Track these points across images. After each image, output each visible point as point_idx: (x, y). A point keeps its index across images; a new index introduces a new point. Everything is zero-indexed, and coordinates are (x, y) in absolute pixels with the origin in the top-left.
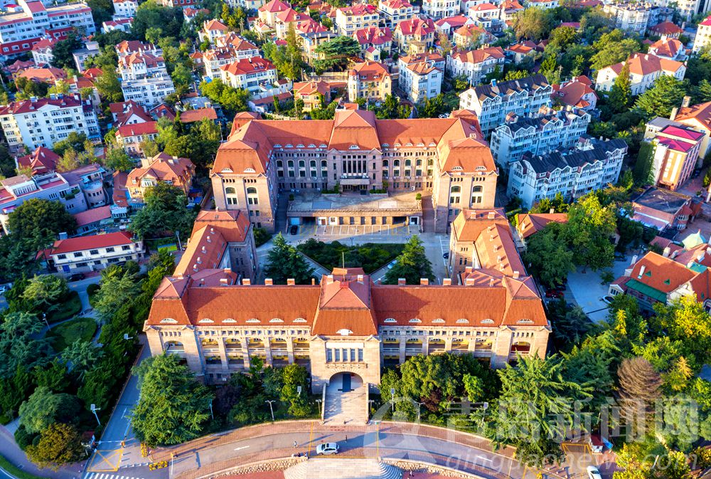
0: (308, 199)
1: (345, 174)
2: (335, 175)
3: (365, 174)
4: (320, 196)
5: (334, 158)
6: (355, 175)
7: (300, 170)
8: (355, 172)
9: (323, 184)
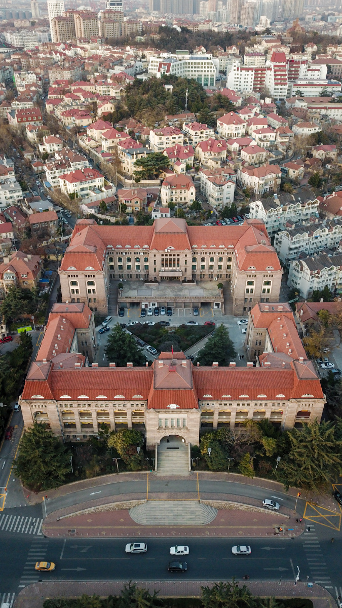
0: (134, 287)
1: (163, 268)
2: (155, 269)
3: (178, 268)
4: (143, 285)
5: (155, 256)
6: (171, 268)
7: (127, 264)
8: (170, 266)
9: (145, 275)
